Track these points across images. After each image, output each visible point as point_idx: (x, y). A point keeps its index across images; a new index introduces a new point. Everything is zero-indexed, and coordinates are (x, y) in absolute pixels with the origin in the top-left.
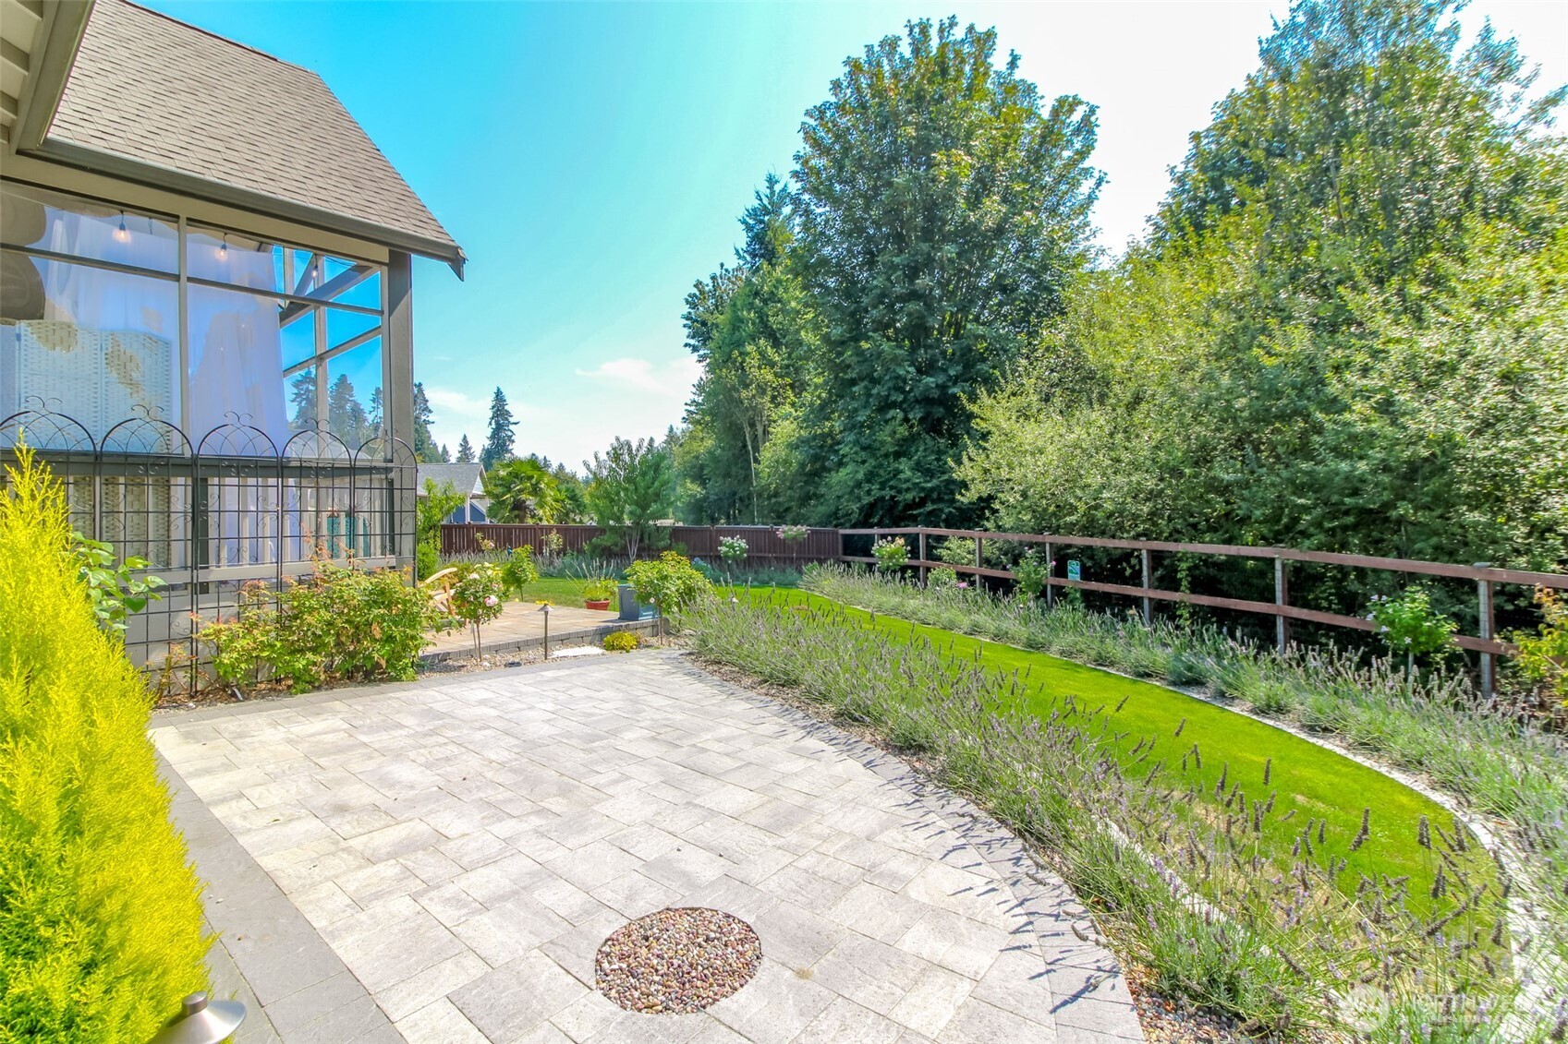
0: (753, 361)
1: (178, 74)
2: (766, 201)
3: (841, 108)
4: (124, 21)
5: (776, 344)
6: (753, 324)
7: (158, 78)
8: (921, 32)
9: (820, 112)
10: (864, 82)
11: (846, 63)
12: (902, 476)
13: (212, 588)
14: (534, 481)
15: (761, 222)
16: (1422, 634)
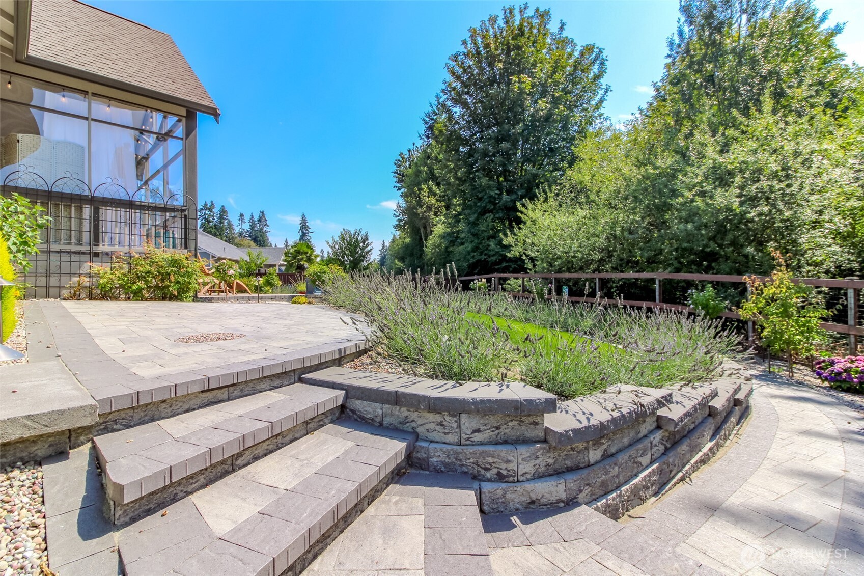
0: (425, 193)
1: (97, 33)
2: (435, 108)
3: (466, 55)
4: (77, 10)
5: (438, 185)
6: (426, 173)
7: (87, 34)
8: (509, 12)
9: (455, 58)
10: (479, 39)
11: (469, 30)
12: (490, 248)
13: (100, 255)
14: (308, 255)
15: (432, 119)
16: (710, 308)
